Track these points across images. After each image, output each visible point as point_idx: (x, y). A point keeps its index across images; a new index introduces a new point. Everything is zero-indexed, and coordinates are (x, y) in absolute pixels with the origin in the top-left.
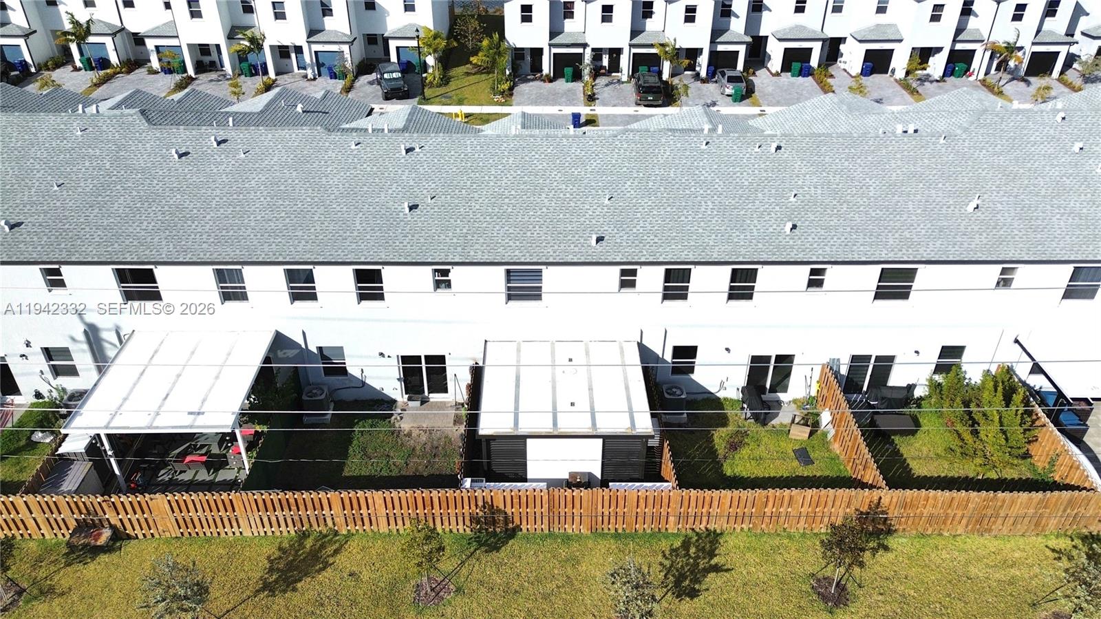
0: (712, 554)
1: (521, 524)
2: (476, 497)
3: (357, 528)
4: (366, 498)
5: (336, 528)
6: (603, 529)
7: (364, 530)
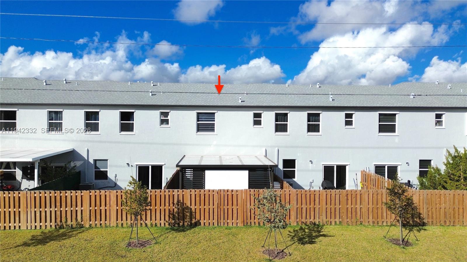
0: (319, 232)
1: (200, 220)
2: (173, 195)
3: (96, 222)
4: (106, 195)
5: (83, 223)
6: (251, 222)
7: (101, 224)
